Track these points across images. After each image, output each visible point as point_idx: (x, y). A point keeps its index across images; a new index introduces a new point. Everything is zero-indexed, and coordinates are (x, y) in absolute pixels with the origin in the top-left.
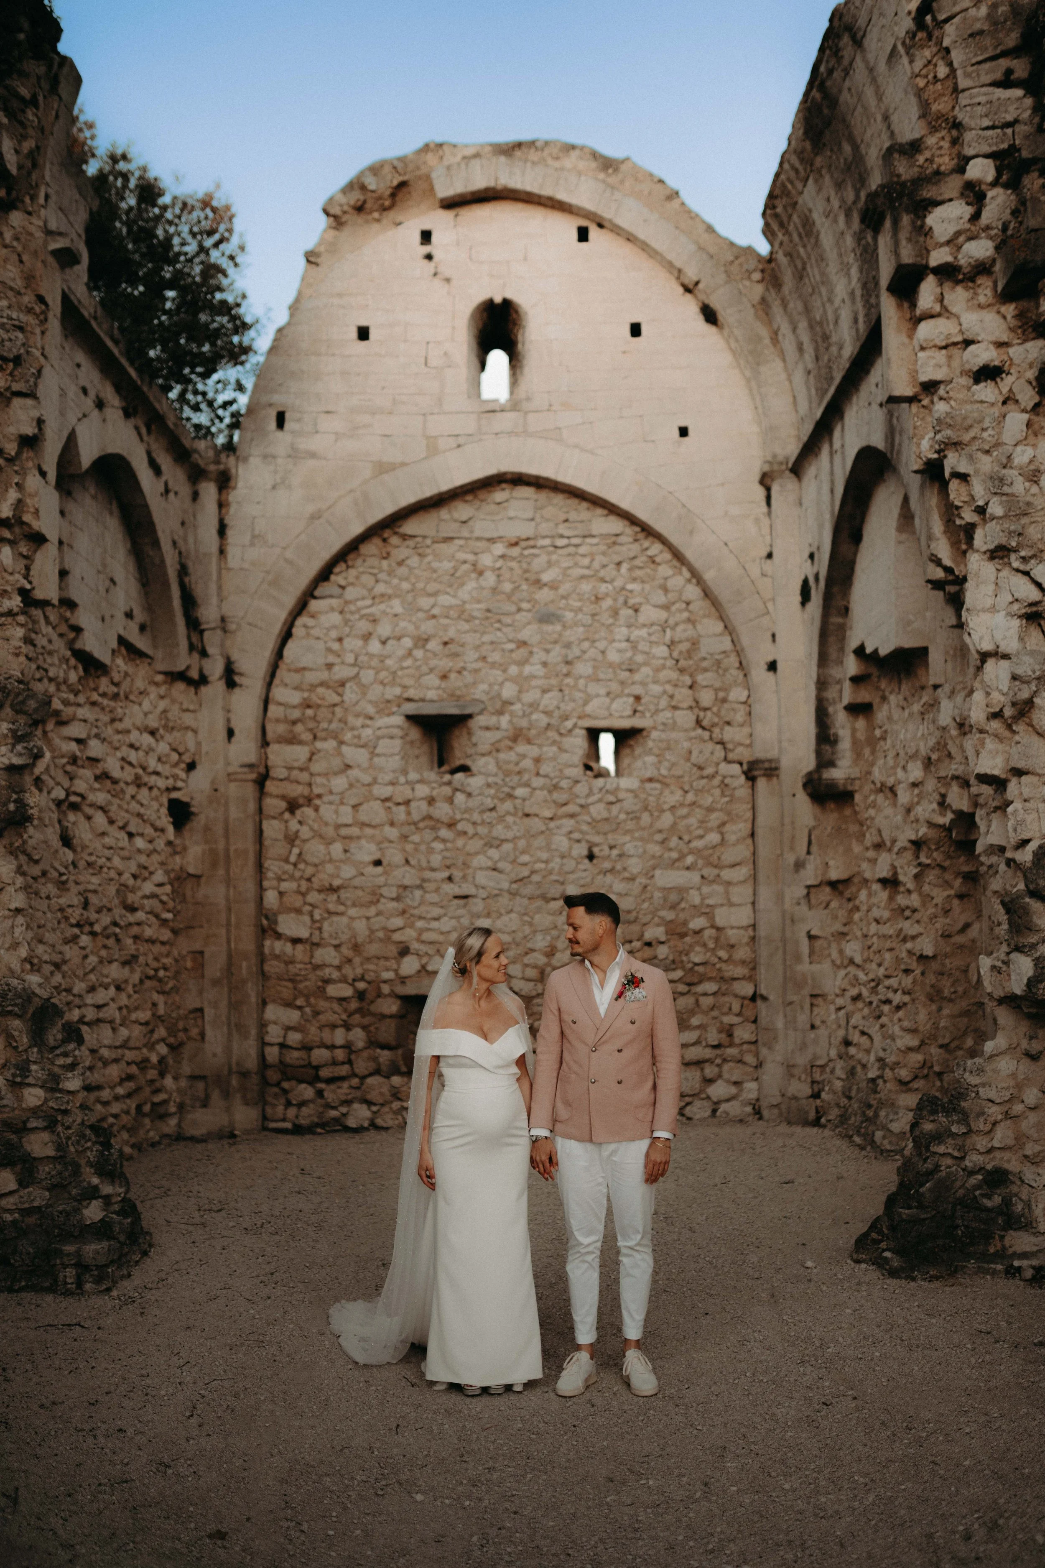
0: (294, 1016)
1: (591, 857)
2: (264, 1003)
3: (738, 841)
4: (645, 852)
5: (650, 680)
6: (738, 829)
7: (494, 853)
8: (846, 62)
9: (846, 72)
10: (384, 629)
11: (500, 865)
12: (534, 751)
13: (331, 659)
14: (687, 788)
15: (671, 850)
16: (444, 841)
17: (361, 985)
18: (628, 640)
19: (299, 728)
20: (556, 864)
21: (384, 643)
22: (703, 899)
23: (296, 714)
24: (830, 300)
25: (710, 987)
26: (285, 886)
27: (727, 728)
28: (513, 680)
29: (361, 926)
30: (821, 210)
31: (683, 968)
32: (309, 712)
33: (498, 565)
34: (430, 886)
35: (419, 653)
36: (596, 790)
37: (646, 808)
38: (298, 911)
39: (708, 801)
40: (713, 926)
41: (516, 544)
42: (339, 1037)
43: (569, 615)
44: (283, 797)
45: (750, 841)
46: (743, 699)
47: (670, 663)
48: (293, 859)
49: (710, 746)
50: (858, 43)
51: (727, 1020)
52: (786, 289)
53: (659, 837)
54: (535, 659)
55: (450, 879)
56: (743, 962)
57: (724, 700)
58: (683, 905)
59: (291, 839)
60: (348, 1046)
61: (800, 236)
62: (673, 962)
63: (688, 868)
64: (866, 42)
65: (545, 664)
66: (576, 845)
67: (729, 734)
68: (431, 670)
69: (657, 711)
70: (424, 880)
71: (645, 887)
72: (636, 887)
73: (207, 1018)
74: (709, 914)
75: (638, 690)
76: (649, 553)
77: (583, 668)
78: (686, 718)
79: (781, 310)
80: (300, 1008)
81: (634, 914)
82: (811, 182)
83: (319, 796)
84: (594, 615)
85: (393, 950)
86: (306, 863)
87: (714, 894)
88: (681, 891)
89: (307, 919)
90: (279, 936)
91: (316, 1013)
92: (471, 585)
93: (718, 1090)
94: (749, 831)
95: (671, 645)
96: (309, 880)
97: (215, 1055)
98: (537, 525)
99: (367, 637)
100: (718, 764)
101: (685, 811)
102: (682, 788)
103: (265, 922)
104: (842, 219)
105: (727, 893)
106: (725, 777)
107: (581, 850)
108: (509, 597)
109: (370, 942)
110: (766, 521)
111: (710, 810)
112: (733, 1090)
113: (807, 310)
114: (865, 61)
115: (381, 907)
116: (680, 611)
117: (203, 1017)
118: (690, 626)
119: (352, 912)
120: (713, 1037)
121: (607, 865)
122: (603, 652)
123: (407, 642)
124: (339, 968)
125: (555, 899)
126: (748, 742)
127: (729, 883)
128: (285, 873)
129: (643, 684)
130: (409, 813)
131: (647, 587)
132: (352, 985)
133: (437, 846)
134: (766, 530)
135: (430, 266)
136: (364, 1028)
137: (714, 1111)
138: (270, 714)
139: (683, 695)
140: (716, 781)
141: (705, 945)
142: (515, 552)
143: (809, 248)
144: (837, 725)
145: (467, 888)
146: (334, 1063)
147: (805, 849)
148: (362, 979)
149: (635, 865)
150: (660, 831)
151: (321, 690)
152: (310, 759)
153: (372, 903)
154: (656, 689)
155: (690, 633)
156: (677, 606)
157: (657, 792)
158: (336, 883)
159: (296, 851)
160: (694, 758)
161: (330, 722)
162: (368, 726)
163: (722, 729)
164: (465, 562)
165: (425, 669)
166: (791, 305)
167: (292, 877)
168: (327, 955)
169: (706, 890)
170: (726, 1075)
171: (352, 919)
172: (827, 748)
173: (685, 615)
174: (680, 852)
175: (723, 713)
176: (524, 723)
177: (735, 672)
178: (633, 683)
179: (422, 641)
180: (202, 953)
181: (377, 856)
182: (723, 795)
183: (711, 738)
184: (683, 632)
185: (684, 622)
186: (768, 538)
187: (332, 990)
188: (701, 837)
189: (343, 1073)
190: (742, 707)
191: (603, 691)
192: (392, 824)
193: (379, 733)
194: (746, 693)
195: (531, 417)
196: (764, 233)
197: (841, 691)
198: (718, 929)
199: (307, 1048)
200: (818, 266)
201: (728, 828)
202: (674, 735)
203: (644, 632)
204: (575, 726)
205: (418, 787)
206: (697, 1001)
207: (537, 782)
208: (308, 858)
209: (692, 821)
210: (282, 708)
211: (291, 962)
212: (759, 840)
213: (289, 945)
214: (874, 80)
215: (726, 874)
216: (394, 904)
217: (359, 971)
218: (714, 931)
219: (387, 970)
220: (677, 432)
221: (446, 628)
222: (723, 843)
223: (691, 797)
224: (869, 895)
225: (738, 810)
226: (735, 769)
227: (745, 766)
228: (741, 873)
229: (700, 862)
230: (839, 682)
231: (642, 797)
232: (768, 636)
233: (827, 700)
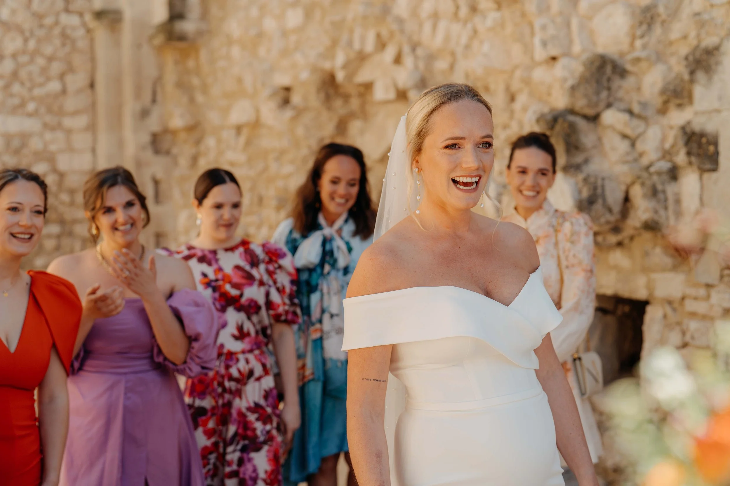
3: (79, 91)
6: (78, 80)
14: (27, 35)
15: (12, 95)
22: (45, 145)
39: (48, 50)
40: (55, 172)
45: (89, 92)
58: (25, 151)
63: (29, 115)
74: (51, 159)
87: (56, 140)
88: (23, 137)
94: (86, 82)
100: (57, 14)
101: (26, 58)
102: (23, 35)
105: (68, 139)
106: (65, 27)
111: (50, 59)
127: (70, 131)
140: (57, 31)
147: (150, 97)
160: (35, 7)
169: (48, 136)
174: (22, 98)
182: (64, 45)
188: (41, 85)
201: (68, 78)
209: (34, 69)
212: (100, 89)
215: (68, 122)
222: (64, 91)
223: (32, 44)
224: (219, 141)
225: (78, 60)
226: (75, 20)
227: (88, 17)
228: (82, 121)
229: (43, 110)
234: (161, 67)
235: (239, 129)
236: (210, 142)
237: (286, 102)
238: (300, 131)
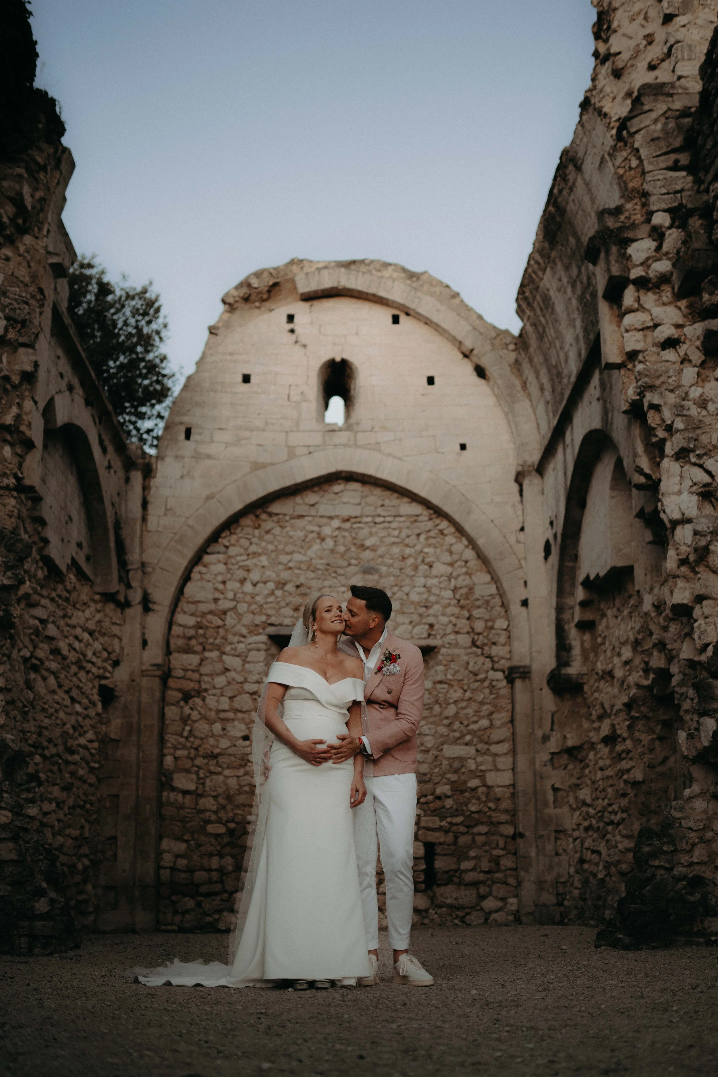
0: (182, 847)
2: (161, 838)
3: (502, 725)
4: (436, 732)
5: (439, 613)
6: (501, 717)
8: (570, 183)
9: (571, 189)
10: (255, 576)
13: (217, 595)
14: (466, 688)
15: (454, 731)
17: (232, 825)
18: (425, 586)
19: (193, 642)
21: (255, 585)
22: (477, 766)
23: (191, 632)
24: (562, 348)
25: (483, 829)
26: (179, 753)
27: (494, 647)
29: (233, 782)
30: (555, 288)
31: (463, 815)
32: (201, 631)
33: (336, 533)
35: (279, 593)
37: (437, 702)
38: (188, 771)
39: (480, 697)
40: (485, 785)
41: (348, 520)
42: (215, 863)
43: (384, 569)
44: (180, 690)
45: (510, 725)
46: (505, 627)
47: (454, 602)
48: (185, 734)
49: (482, 659)
50: (579, 169)
51: (495, 852)
52: (531, 350)
53: (446, 722)
56: (506, 811)
57: (492, 628)
58: (463, 770)
59: (185, 720)
60: (221, 870)
61: (541, 310)
62: (457, 810)
63: (467, 744)
64: (584, 167)
67: (495, 651)
68: (287, 604)
69: (445, 635)
71: (436, 757)
72: (430, 757)
73: (119, 844)
74: (482, 776)
75: (431, 620)
76: (440, 527)
78: (464, 640)
79: (529, 365)
80: (186, 841)
81: (429, 776)
82: (548, 270)
83: (206, 690)
84: (401, 569)
86: (195, 737)
87: (486, 762)
88: (462, 759)
89: (194, 776)
90: (173, 789)
91: (199, 845)
92: (316, 547)
93: (490, 904)
94: (509, 718)
95: (455, 590)
96: (196, 749)
97: (123, 871)
98: (362, 508)
99: (243, 581)
100: (487, 672)
101: (464, 704)
102: (462, 688)
103: (163, 778)
104: (569, 291)
105: (494, 761)
106: (492, 681)
108: (343, 556)
109: (239, 794)
110: (520, 507)
111: (482, 703)
112: (500, 904)
113: (546, 360)
114: (584, 179)
115: (247, 769)
116: (461, 567)
117: (116, 843)
118: (468, 577)
119: (227, 772)
120: (485, 865)
122: (407, 594)
123: (271, 585)
124: (216, 812)
126: (508, 656)
127: (496, 755)
128: (180, 743)
129: (436, 616)
131: (438, 551)
132: (225, 825)
134: (520, 513)
135: (293, 337)
136: (233, 856)
137: (486, 920)
138: (173, 632)
139: (463, 624)
140: (486, 684)
141: (479, 799)
142: (347, 525)
143: (547, 316)
144: (571, 637)
146: (210, 882)
147: (549, 726)
148: (233, 821)
149: (429, 742)
150: (447, 718)
151: (209, 617)
152: (200, 664)
153: (241, 766)
154: (444, 620)
155: (468, 581)
156: (459, 563)
157: (444, 691)
158: (216, 751)
159: (188, 728)
160: (471, 667)
161: (215, 639)
162: (242, 642)
163: (490, 648)
164: (312, 532)
165: (283, 604)
166: (536, 360)
167: (184, 747)
168: (208, 803)
169: (479, 759)
170: (495, 893)
171: (227, 777)
172: (564, 654)
173: (464, 570)
174: (461, 732)
175: (491, 636)
177: (499, 609)
178: (428, 616)
179: (281, 585)
180: (117, 796)
181: (246, 732)
182: (491, 693)
183: (482, 654)
184: (462, 581)
185: (463, 574)
186: (521, 518)
187: (210, 828)
188: (476, 722)
189: (217, 889)
190: (504, 632)
191: (407, 621)
193: (249, 647)
194: (506, 623)
195: (360, 435)
196: (517, 312)
197: (573, 614)
198: (489, 787)
199: (190, 870)
200: (554, 328)
201: (495, 716)
202: (456, 651)
203: (435, 581)
206: (474, 838)
208: (197, 734)
209: (470, 711)
210: (181, 628)
211: (182, 807)
212: (517, 723)
213: (180, 795)
214: (589, 191)
215: (494, 749)
217: (231, 814)
218: (485, 789)
220: (459, 447)
221: (298, 576)
222: (491, 726)
223: (469, 694)
224: (596, 753)
225: (502, 703)
226: (499, 675)
227: (507, 672)
228: (505, 747)
229: (475, 740)
230: (572, 608)
231: (435, 693)
232: (522, 583)
233: (564, 620)
234: (558, 705)
236: (591, 755)
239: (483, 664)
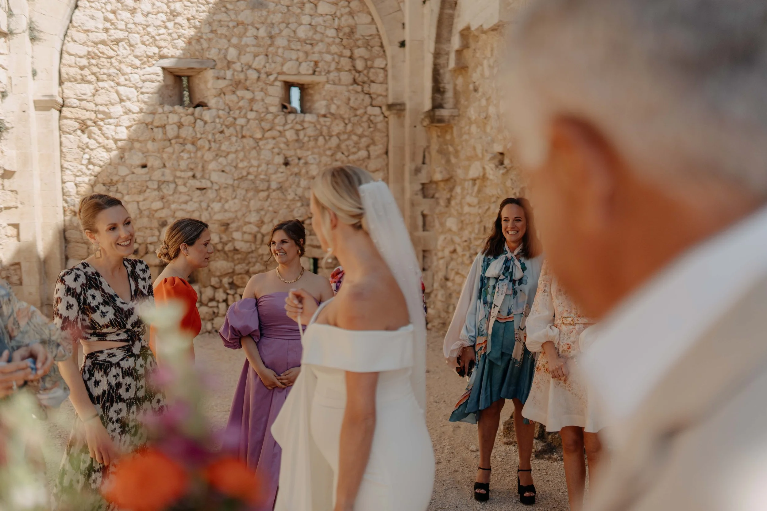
1: (286, 164)
2: (66, 259)
3: (378, 157)
4: (320, 162)
5: (324, 50)
6: (378, 149)
7: (221, 160)
11: (227, 169)
12: (248, 95)
13: (108, 25)
14: (347, 121)
15: (336, 161)
16: (189, 152)
18: (310, 24)
19: (86, 72)
20: (263, 167)
21: (145, 16)
23: (83, 62)
26: (79, 180)
27: (373, 85)
28: (235, 46)
32: (93, 61)
34: (180, 182)
35: (170, 25)
36: (289, 121)
37: (321, 134)
39: (359, 131)
43: (272, 5)
44: (76, 119)
45: (385, 156)
46: (382, 66)
47: (338, 40)
48: (84, 161)
49: (362, 96)
53: (329, 153)
54: (248, 34)
55: (194, 176)
57: (371, 67)
59: (83, 148)
65: (256, 37)
66: (277, 157)
67: (375, 88)
68: (179, 37)
69: (329, 72)
70: (175, 177)
73: (23, 269)
75: (316, 57)
77: (281, 42)
78: (346, 77)
83: (102, 119)
85: (155, 224)
86: (94, 165)
94: (384, 150)
95: (338, 29)
96: (96, 176)
97: (30, 294)
99: (133, 11)
100: (366, 107)
101: (346, 136)
102: (344, 122)
103: (65, 204)
106: (370, 115)
107: (280, 160)
109: (141, 217)
111: (360, 136)
115: (147, 194)
116: (344, 7)
117: (20, 269)
118: (350, 17)
119: (127, 197)
121: (296, 170)
122: (294, 32)
123: (162, 17)
125: (263, 191)
126: (384, 94)
128: (79, 171)
129: (320, 53)
130: (165, 133)
133: (185, 155)
138: (63, 61)
139: (345, 63)
140: (365, 118)
144: (445, 81)
145: (205, 183)
147: (421, 161)
150: (330, 149)
151: (100, 46)
152: (95, 94)
153: (140, 192)
154: (328, 58)
155: (351, 21)
156: (342, 3)
157: (328, 124)
158: (116, 178)
159: (86, 156)
160: (352, 103)
161: (108, 69)
162: (135, 73)
163: (369, 85)
165: (174, 36)
167: (84, 174)
172: (439, 96)
173: (347, 10)
175: (371, 75)
176: (242, 76)
177: (377, 49)
178: (313, 53)
180: (19, 224)
181: (144, 162)
182: (369, 127)
183: (363, 91)
184: (346, 21)
185: (346, 14)
188: (354, 153)
190: (382, 71)
191: (294, 57)
192: (154, 140)
193: (143, 78)
194: (384, 63)
197: (448, 59)
201: (372, 148)
202: (339, 88)
203: (320, 20)
204: (276, 79)
205: (171, 115)
207: (251, 115)
208: (96, 161)
209: (350, 143)
210: (73, 57)
212: (390, 156)
216: (156, 193)
219: (153, 236)
222: (369, 157)
223: (349, 127)
224: (463, 189)
225: (378, 137)
226: (377, 111)
227: (384, 108)
228: (380, 176)
230: (448, 54)
231: (319, 127)
232: (401, 25)
233: (439, 65)
234: (429, 141)
235: (474, 180)
236: (458, 190)
237: (502, 163)
238: (509, 183)
239: (363, 100)
